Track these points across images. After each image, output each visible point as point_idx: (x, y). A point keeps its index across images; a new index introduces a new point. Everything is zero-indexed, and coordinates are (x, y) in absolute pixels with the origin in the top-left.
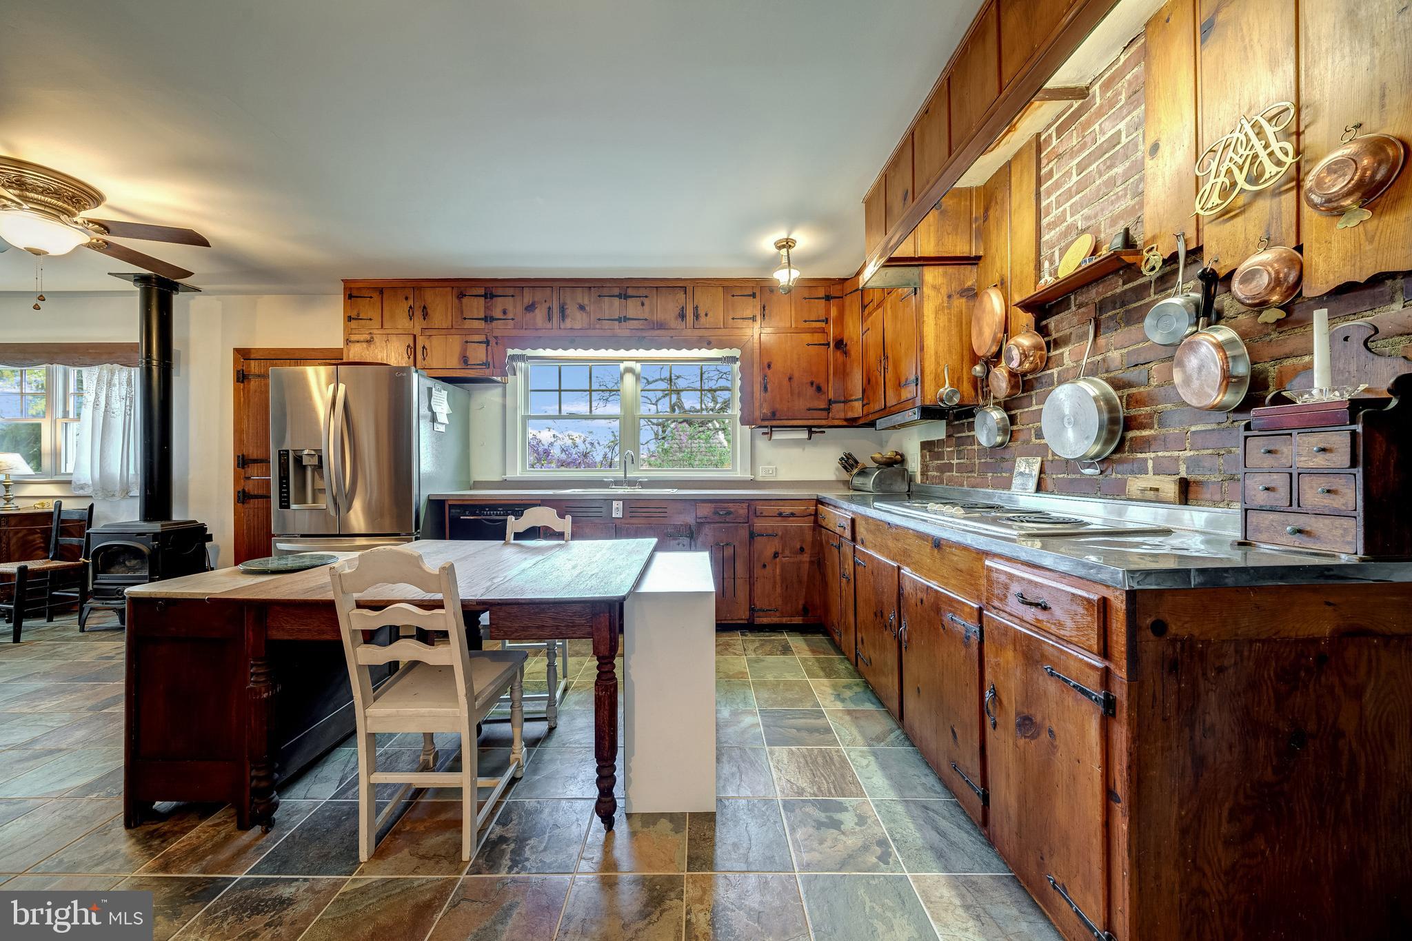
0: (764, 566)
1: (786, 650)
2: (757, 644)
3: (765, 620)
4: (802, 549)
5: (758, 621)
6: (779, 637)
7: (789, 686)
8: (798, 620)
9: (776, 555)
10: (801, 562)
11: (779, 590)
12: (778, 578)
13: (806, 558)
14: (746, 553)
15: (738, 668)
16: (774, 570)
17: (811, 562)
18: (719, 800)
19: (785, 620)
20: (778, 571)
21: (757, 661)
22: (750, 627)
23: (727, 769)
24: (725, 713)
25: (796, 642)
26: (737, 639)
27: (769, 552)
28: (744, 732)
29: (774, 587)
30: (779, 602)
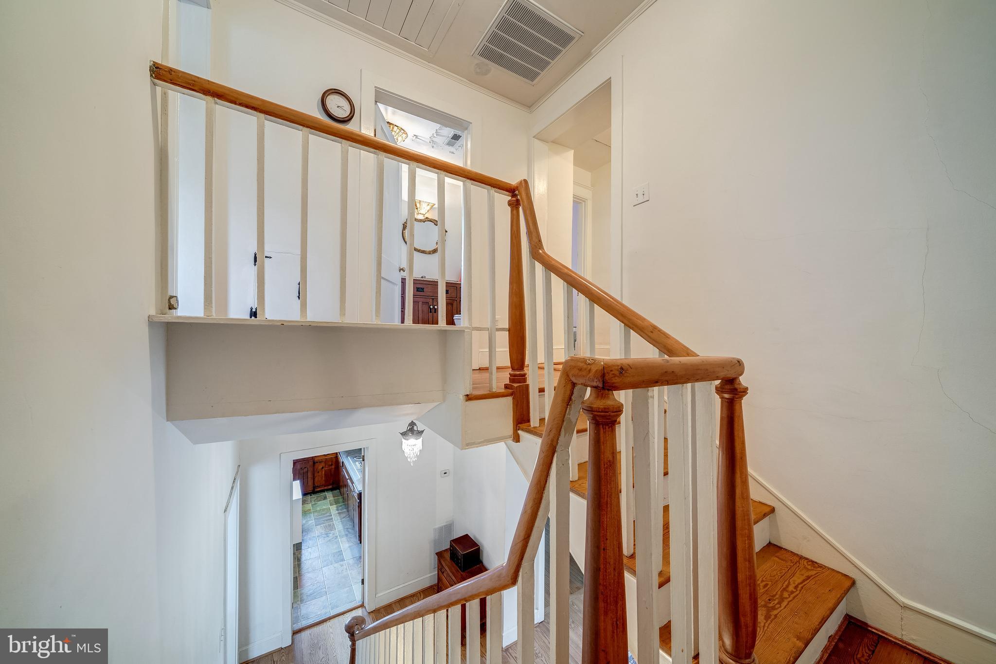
0: (318, 472)
1: (325, 498)
2: (315, 498)
3: (319, 489)
4: (332, 465)
5: (316, 490)
6: (324, 494)
7: (324, 510)
8: (330, 487)
9: (323, 468)
10: (332, 468)
11: (323, 479)
12: (323, 475)
13: (333, 467)
14: (312, 469)
15: (308, 508)
16: (322, 472)
17: (335, 468)
18: (302, 540)
19: (326, 488)
20: (323, 473)
21: (314, 505)
22: (314, 492)
23: (304, 534)
24: (304, 522)
25: (329, 495)
26: (309, 497)
27: (320, 467)
28: (309, 525)
29: (322, 478)
30: (324, 482)
